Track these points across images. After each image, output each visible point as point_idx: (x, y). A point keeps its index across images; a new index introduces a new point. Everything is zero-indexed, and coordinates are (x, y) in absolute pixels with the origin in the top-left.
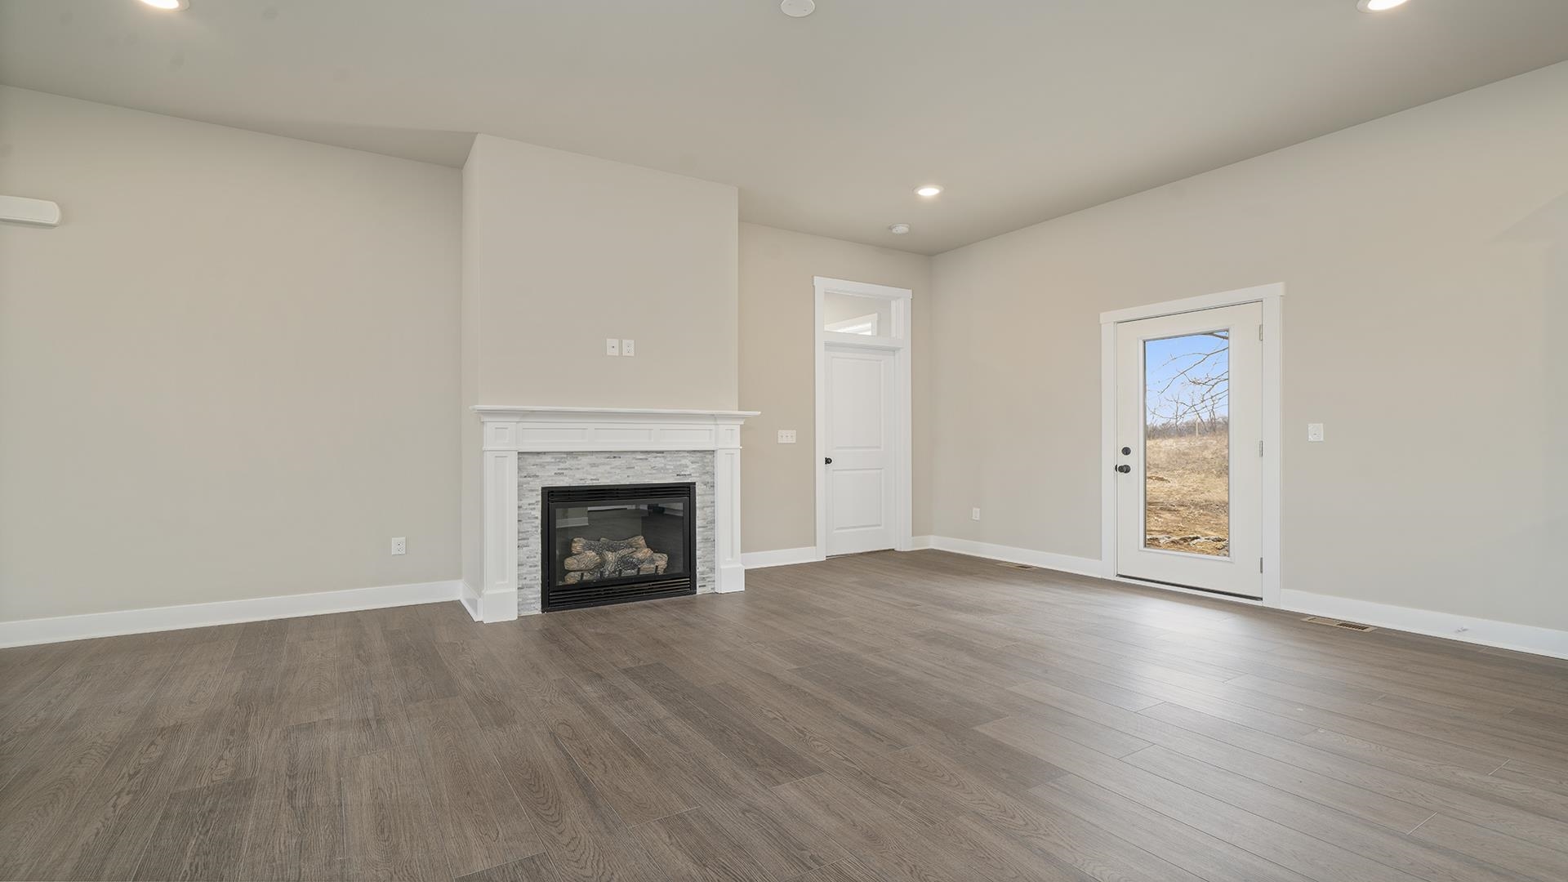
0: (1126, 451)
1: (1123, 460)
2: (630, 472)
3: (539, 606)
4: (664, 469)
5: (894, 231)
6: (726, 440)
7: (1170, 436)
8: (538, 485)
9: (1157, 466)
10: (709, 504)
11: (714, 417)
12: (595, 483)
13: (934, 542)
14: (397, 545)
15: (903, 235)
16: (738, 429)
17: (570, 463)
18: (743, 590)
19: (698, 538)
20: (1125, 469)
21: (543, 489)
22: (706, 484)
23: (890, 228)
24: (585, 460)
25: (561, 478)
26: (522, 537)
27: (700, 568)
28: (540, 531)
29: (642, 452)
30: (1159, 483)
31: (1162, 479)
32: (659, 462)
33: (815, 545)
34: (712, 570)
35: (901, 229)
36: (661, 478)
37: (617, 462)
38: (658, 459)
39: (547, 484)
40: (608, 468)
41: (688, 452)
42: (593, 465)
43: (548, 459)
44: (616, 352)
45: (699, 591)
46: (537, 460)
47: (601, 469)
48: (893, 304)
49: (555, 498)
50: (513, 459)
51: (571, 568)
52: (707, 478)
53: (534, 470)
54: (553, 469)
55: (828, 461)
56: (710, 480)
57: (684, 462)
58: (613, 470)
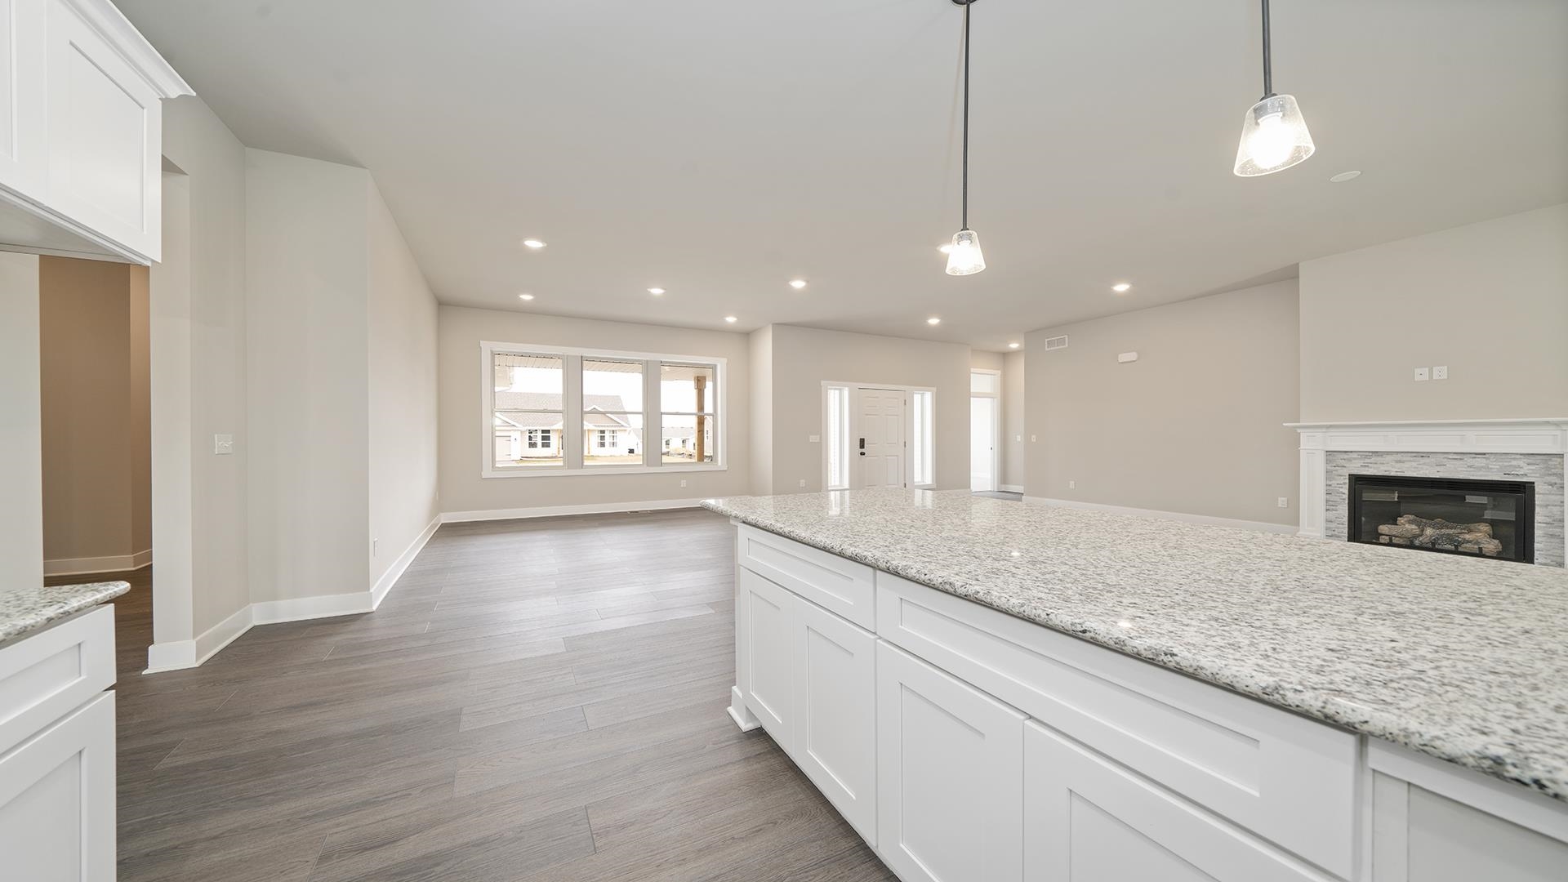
2: (1440, 468)
4: (1486, 468)
8: (1346, 473)
10: (1559, 503)
17: (1373, 459)
19: (1538, 532)
21: (1350, 476)
22: (1547, 484)
24: (1389, 458)
25: (1367, 469)
26: (1330, 506)
27: (1540, 560)
28: (1347, 502)
29: (1455, 453)
32: (1478, 462)
36: (1481, 476)
37: (1425, 460)
38: (1477, 459)
39: (1354, 473)
40: (1414, 464)
41: (1521, 454)
42: (1398, 462)
43: (1355, 455)
44: (1425, 377)
46: (1346, 456)
47: (1407, 465)
49: (1363, 483)
50: (1322, 455)
51: (1383, 532)
52: (1554, 480)
53: (1343, 463)
54: (1361, 463)
56: (1558, 481)
57: (1514, 463)
58: (1420, 466)
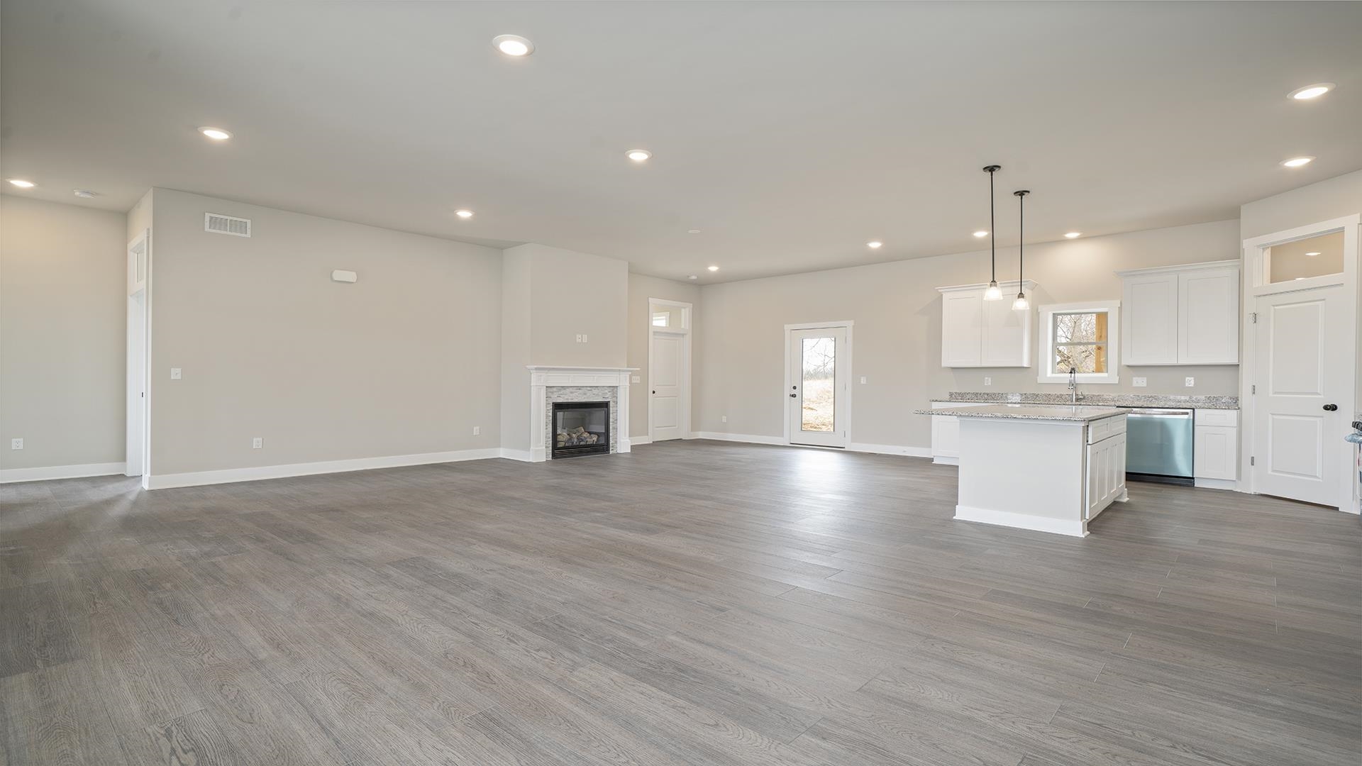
0: (795, 388)
1: (794, 392)
2: (585, 396)
3: (551, 456)
4: (598, 395)
5: (690, 278)
6: (622, 381)
7: (818, 378)
8: (551, 401)
9: (809, 400)
10: (615, 411)
11: (620, 370)
12: (572, 401)
13: (701, 435)
14: (476, 430)
15: (694, 280)
16: (628, 376)
17: (562, 392)
18: (629, 451)
19: (611, 428)
20: (794, 396)
21: (553, 403)
22: (614, 402)
23: (688, 277)
24: (568, 390)
25: (559, 398)
27: (611, 442)
28: (551, 422)
29: (590, 387)
30: (810, 411)
31: (812, 409)
32: (595, 391)
33: (648, 435)
34: (616, 442)
35: (694, 277)
37: (580, 391)
39: (554, 401)
41: (608, 387)
42: (572, 393)
43: (555, 389)
44: (580, 340)
45: (611, 452)
46: (551, 391)
47: (575, 395)
48: (683, 310)
49: (558, 407)
50: (543, 391)
51: (562, 439)
52: (615, 399)
53: (550, 395)
54: (556, 395)
55: (654, 392)
57: (606, 391)
58: (579, 395)
